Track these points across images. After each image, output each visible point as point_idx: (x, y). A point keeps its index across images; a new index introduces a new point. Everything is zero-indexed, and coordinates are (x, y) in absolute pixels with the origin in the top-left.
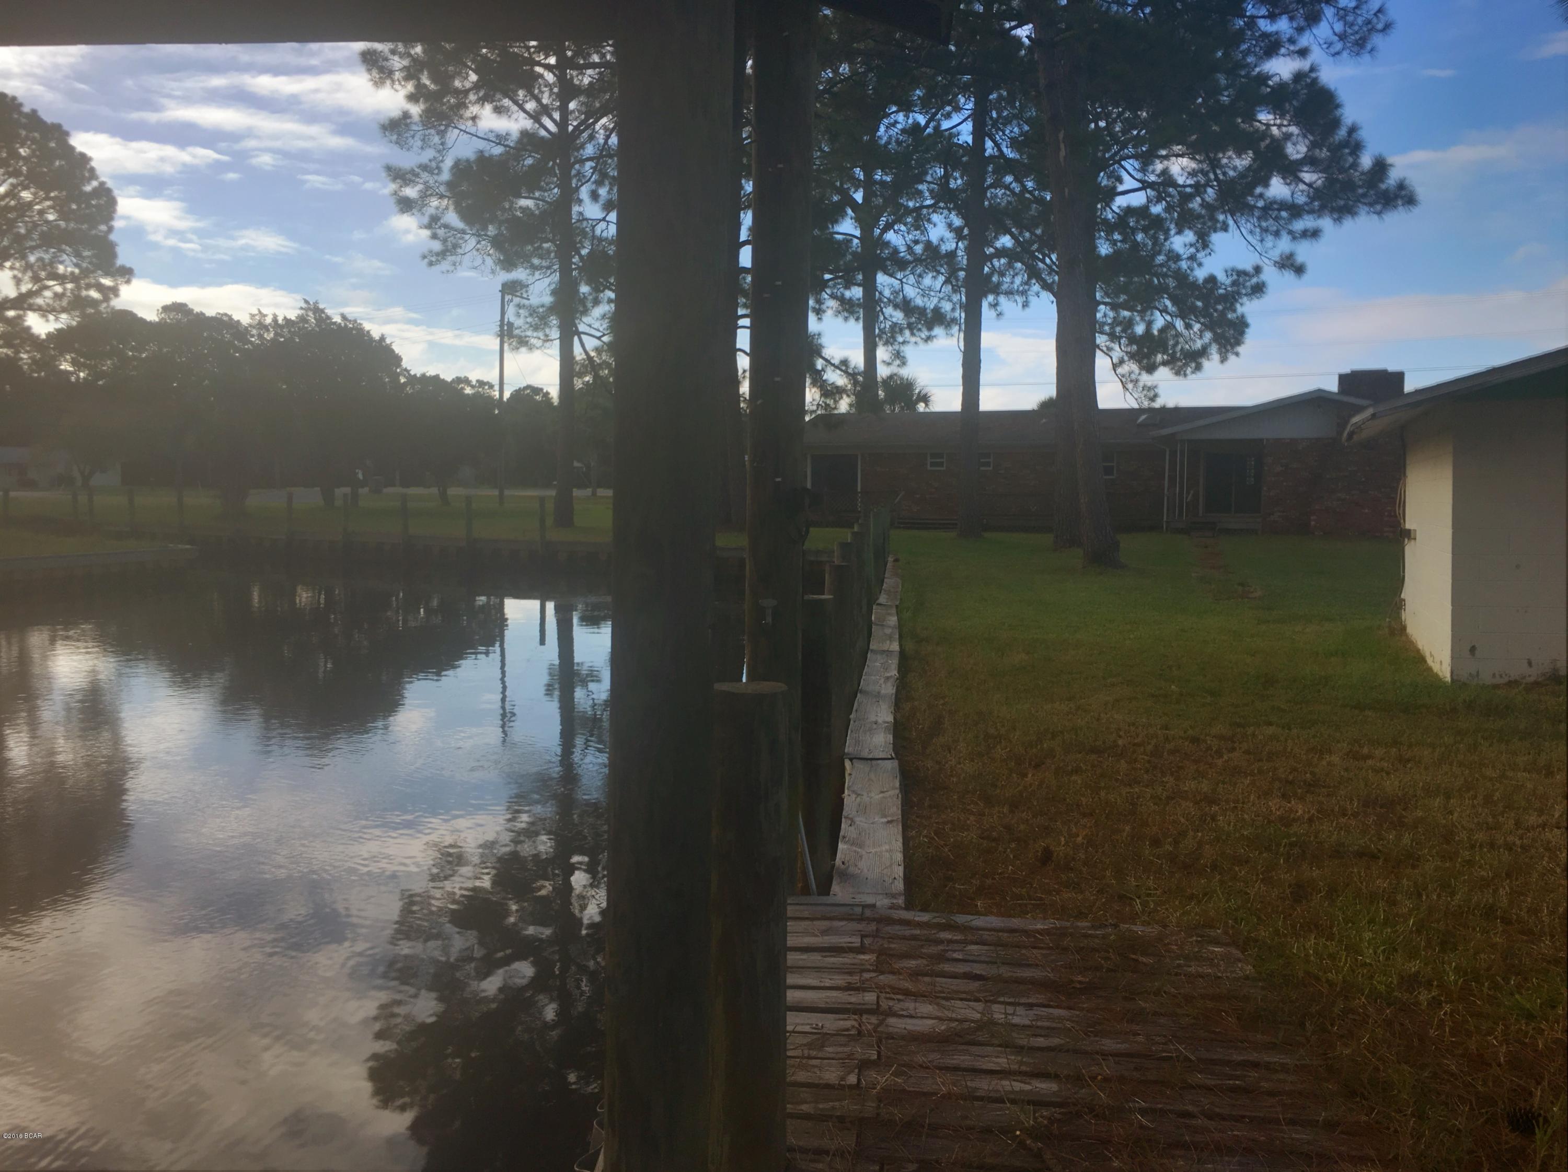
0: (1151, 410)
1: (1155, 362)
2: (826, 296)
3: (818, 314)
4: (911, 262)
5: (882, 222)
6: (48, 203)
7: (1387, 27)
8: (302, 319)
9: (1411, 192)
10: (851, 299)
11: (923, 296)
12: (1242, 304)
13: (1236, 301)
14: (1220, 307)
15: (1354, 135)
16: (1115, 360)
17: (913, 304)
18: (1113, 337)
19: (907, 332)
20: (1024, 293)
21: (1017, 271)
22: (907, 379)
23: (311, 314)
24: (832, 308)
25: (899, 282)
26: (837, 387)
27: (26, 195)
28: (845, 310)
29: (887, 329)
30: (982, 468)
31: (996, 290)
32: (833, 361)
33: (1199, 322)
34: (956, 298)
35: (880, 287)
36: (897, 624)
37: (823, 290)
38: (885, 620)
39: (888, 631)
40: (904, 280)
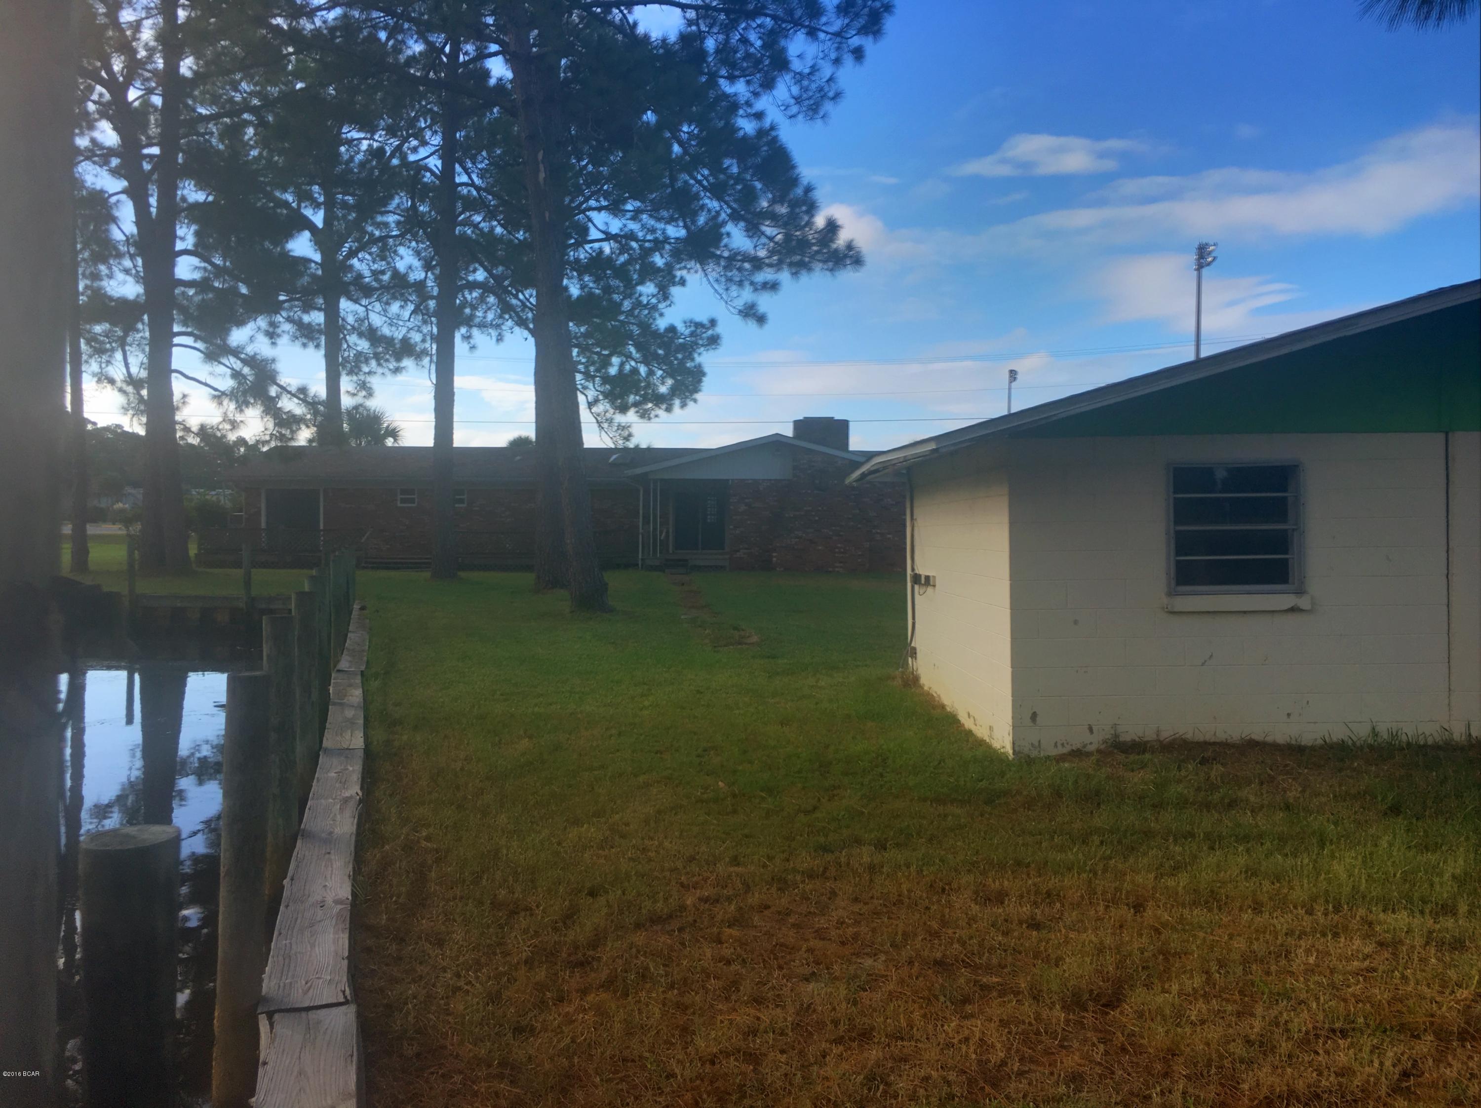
0: (626, 450)
1: (627, 403)
2: (281, 319)
3: (271, 338)
4: (376, 289)
5: (345, 250)
7: (837, 96)
9: (858, 252)
10: (309, 324)
11: (391, 325)
12: (700, 354)
13: (694, 350)
14: (680, 356)
15: (810, 195)
16: (590, 399)
17: (379, 333)
18: (588, 376)
19: (373, 363)
20: (498, 326)
21: (489, 305)
22: (375, 411)
24: (288, 332)
25: (364, 309)
26: (294, 416)
28: (303, 336)
29: (351, 358)
30: (456, 505)
31: (469, 322)
32: (289, 389)
33: (661, 369)
34: (426, 329)
35: (342, 314)
36: (362, 700)
37: (277, 312)
38: (345, 696)
39: (349, 713)
40: (369, 307)
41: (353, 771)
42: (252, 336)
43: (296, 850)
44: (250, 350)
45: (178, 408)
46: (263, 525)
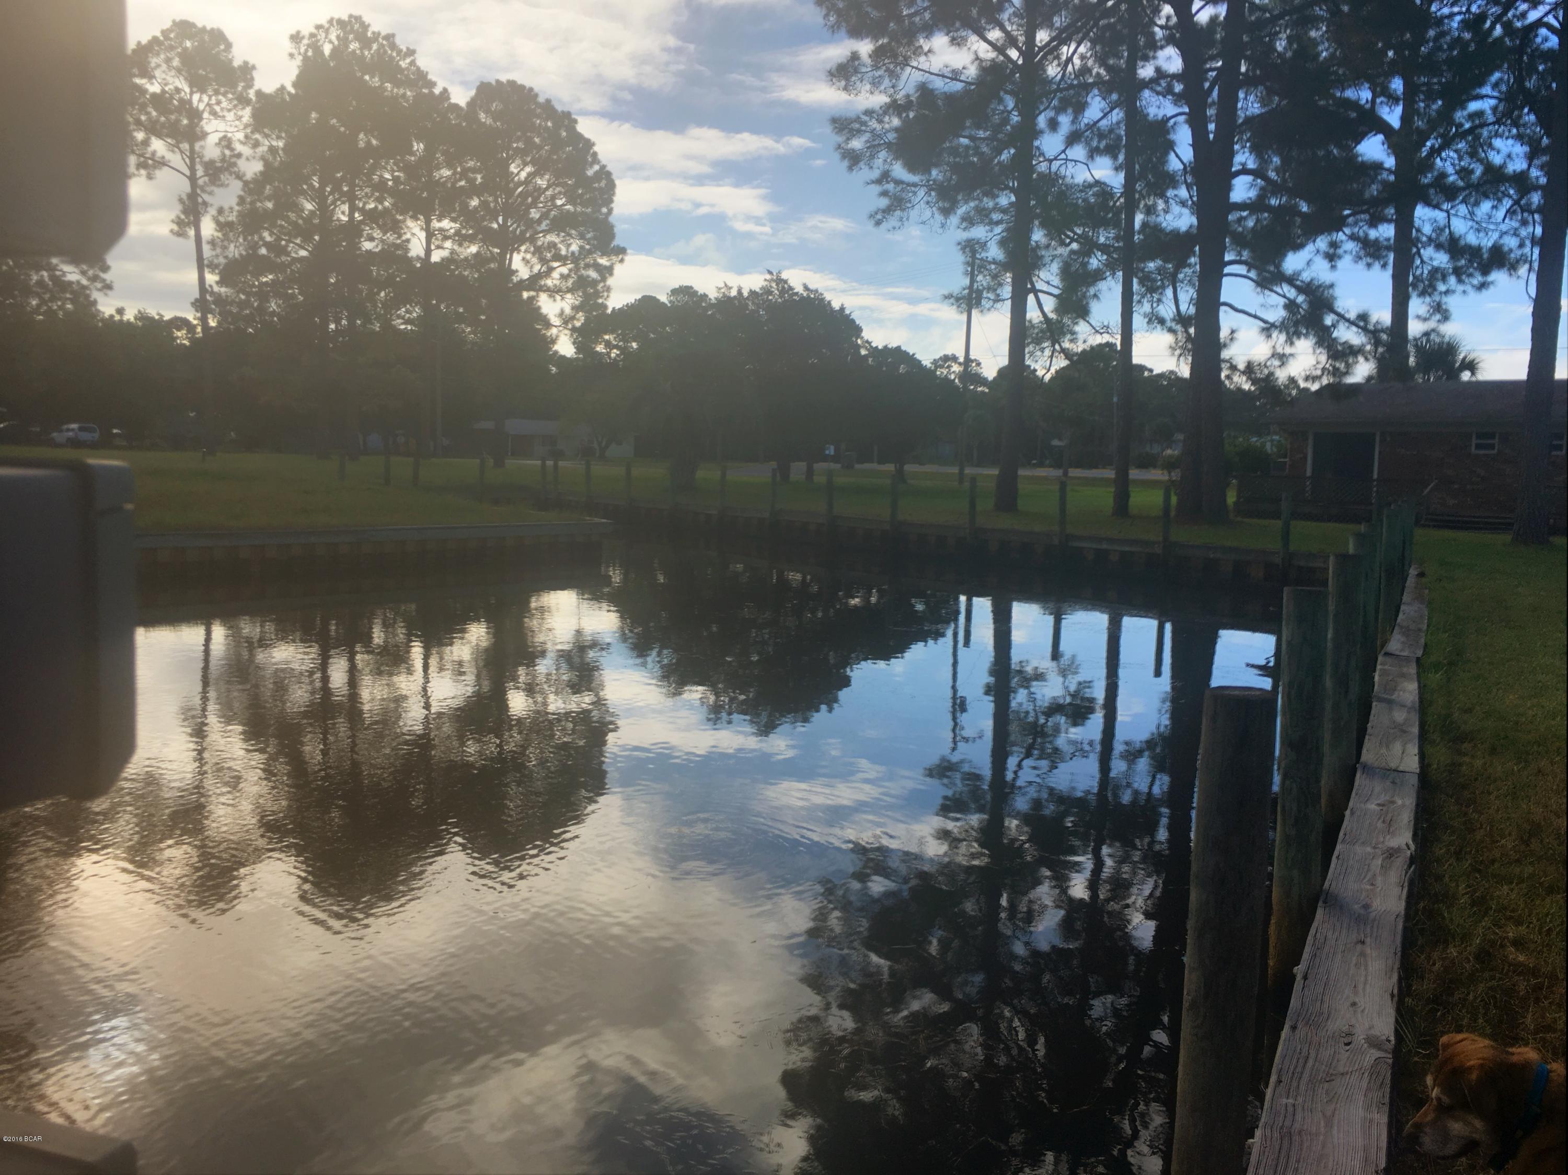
2: (1344, 238)
3: (1331, 260)
4: (1464, 189)
6: (558, 189)
8: (767, 291)
10: (1377, 240)
11: (1478, 231)
17: (1462, 243)
19: (1452, 280)
22: (1450, 339)
23: (774, 285)
24: (1351, 252)
25: (1445, 215)
26: (1351, 347)
27: (542, 182)
28: (1368, 255)
29: (1425, 275)
30: (1554, 453)
32: (1347, 316)
34: (1525, 231)
35: (1417, 222)
36: (1417, 699)
37: (1339, 229)
38: (1395, 690)
39: (1400, 716)
40: (1452, 212)
41: (1403, 806)
42: (1310, 260)
43: (1315, 925)
44: (1306, 276)
45: (1225, 345)
46: (1309, 473)
